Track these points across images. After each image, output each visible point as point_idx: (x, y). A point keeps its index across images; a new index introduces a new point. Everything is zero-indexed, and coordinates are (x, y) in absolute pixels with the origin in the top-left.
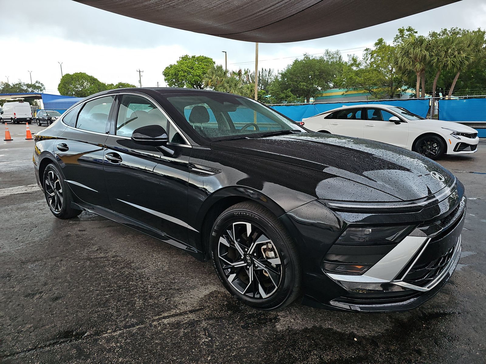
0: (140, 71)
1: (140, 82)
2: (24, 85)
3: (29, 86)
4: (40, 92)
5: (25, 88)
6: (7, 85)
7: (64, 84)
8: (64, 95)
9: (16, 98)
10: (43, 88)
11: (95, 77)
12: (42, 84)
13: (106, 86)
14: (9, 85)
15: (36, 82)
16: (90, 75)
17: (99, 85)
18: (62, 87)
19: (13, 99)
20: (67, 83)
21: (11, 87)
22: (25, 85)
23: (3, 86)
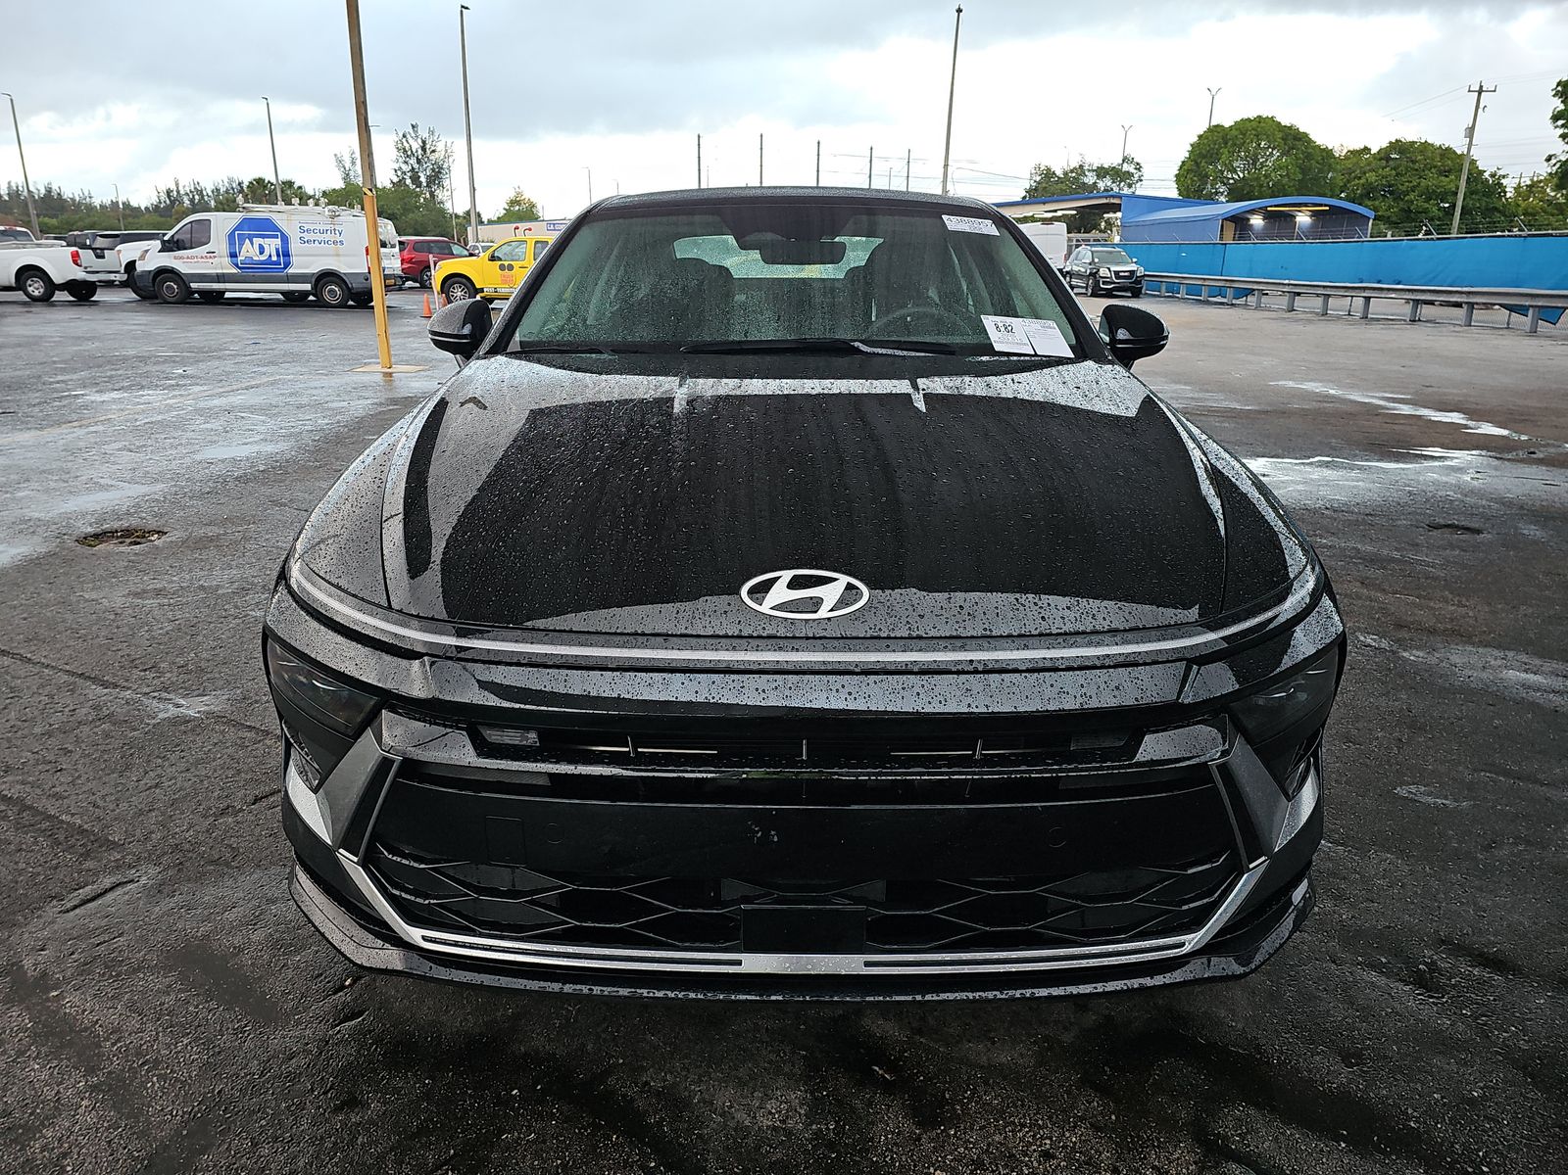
0: (1481, 87)
1: (1470, 132)
2: (1089, 171)
3: (1101, 172)
4: (1126, 191)
5: (1090, 179)
6: (1048, 174)
7: (1196, 162)
8: (1189, 197)
9: (1055, 211)
10: (1136, 176)
11: (1301, 130)
12: (1138, 164)
13: (1335, 158)
14: (1054, 173)
15: (1123, 161)
16: (1285, 122)
17: (1309, 157)
18: (1188, 171)
19: (1050, 215)
20: (1204, 157)
21: (1059, 178)
22: (1093, 171)
23: (1038, 178)
